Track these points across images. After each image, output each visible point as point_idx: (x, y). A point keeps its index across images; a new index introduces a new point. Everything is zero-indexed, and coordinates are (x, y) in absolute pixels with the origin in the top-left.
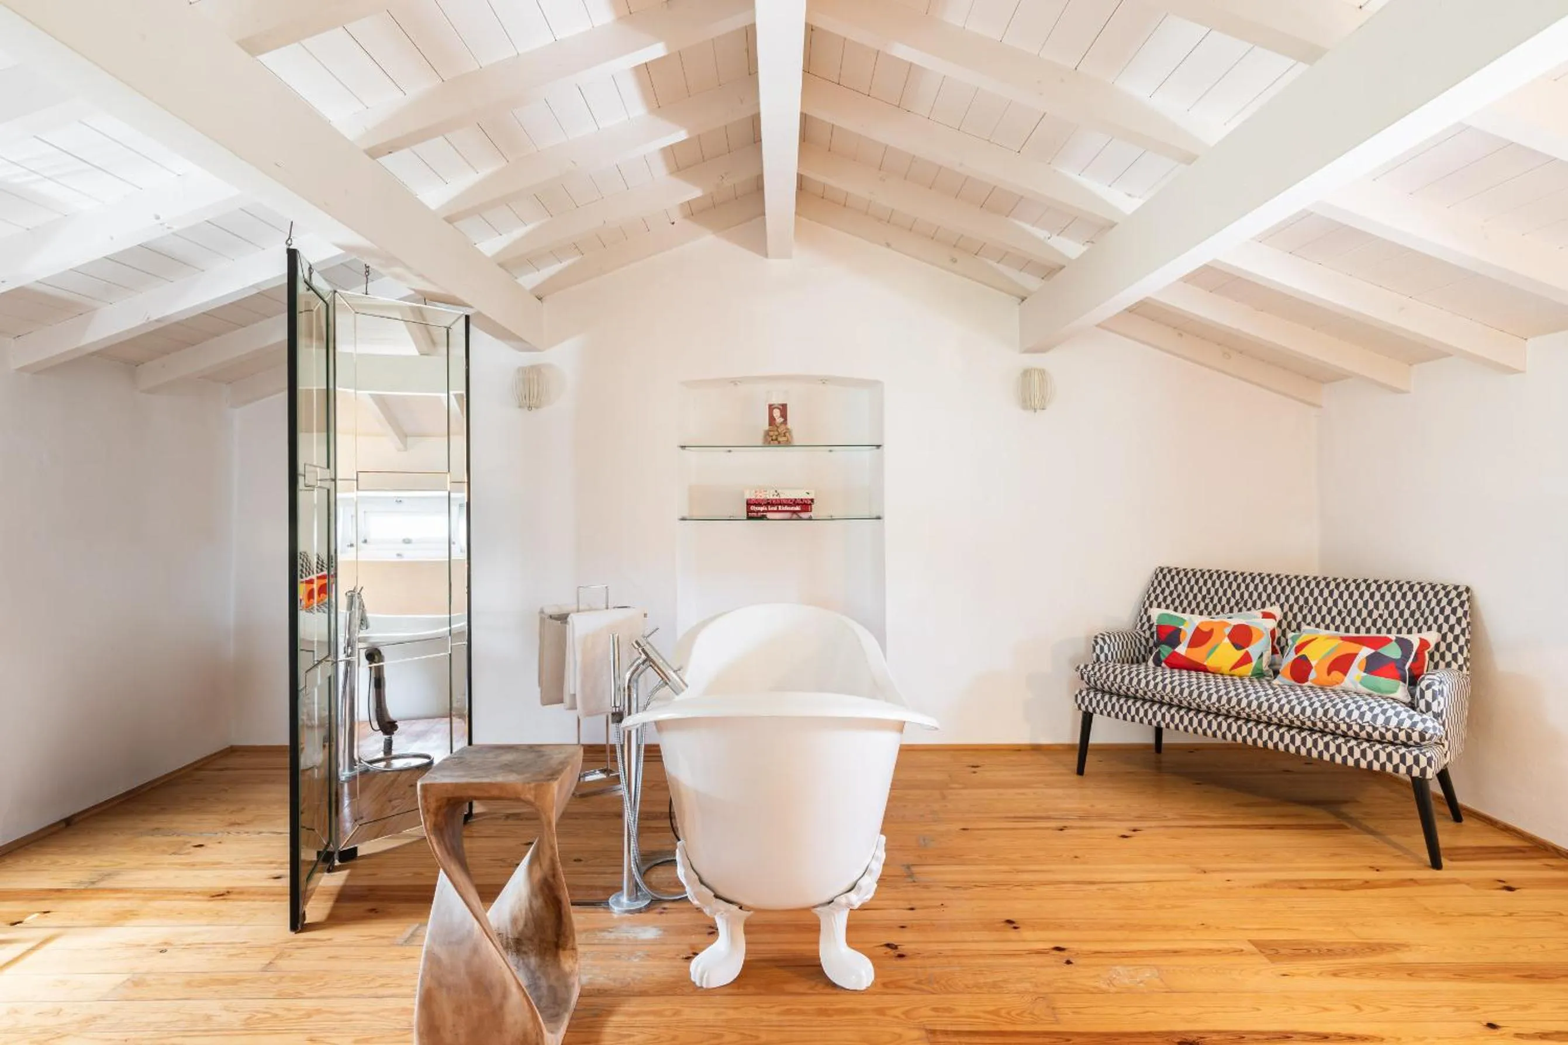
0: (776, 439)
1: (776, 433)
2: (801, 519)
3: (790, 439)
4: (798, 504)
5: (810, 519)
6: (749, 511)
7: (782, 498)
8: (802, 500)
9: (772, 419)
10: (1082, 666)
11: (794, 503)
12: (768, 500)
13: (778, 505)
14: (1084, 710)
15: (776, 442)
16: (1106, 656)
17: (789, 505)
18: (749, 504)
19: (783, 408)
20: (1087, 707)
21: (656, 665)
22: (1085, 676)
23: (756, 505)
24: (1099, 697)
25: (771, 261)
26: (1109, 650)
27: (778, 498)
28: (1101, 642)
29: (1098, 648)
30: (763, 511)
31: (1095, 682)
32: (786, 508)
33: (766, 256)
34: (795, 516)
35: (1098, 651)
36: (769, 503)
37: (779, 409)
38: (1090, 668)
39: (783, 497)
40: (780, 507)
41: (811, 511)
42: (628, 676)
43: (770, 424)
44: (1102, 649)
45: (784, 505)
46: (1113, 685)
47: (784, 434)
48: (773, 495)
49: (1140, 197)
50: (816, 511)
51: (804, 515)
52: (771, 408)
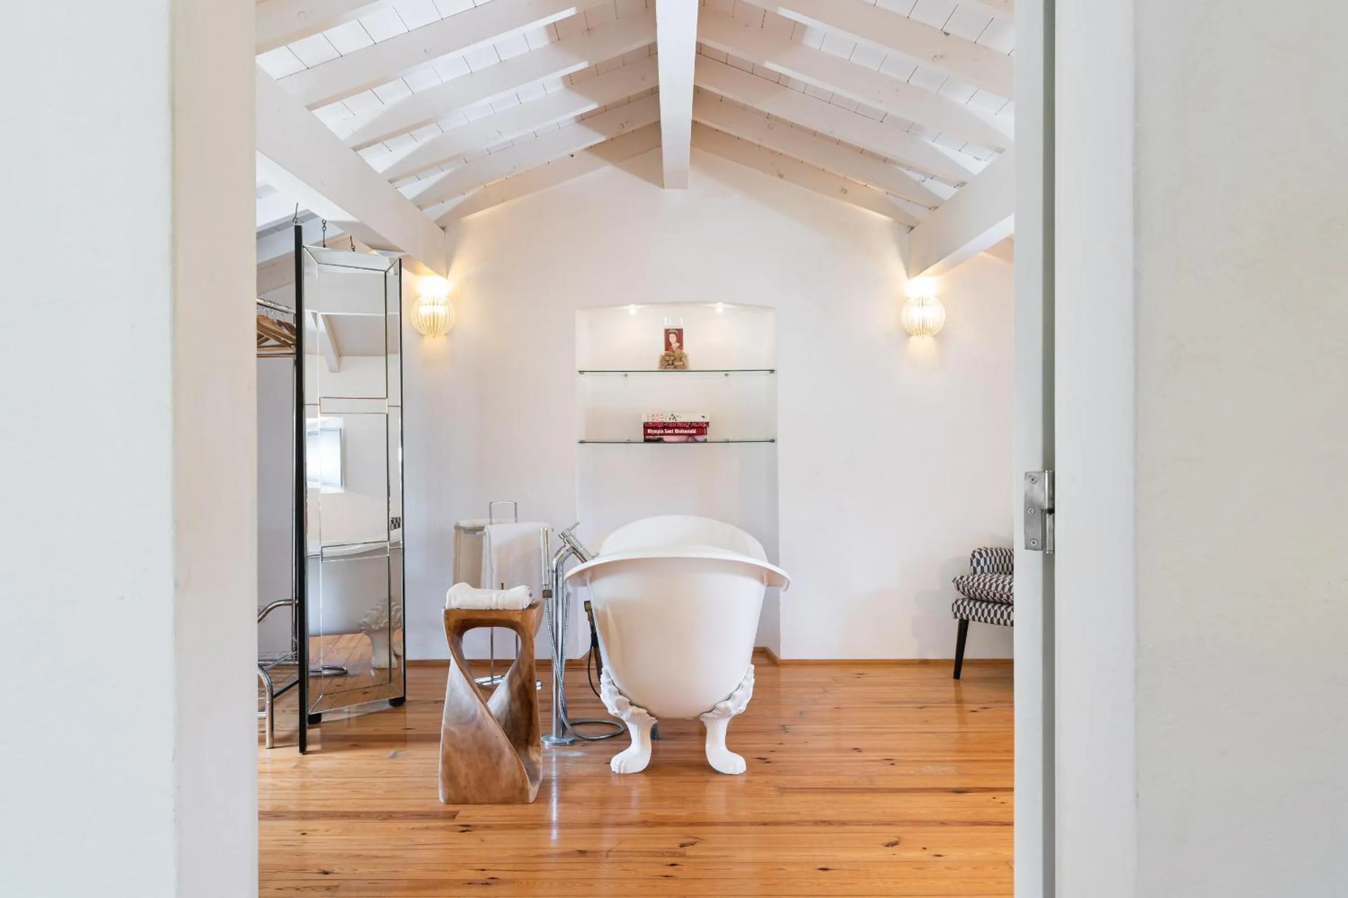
0: (673, 364)
1: (672, 358)
2: (697, 441)
3: (686, 364)
4: (693, 428)
5: (705, 441)
6: (646, 434)
7: (677, 421)
8: (697, 423)
9: (668, 345)
10: (958, 578)
11: (690, 426)
12: (664, 423)
13: (674, 428)
14: (960, 618)
15: (673, 366)
16: (982, 568)
17: (685, 428)
18: (647, 426)
19: (679, 333)
20: (961, 615)
21: (578, 552)
22: (961, 586)
23: (653, 428)
24: (971, 604)
25: (666, 190)
26: (985, 563)
27: (674, 421)
28: (977, 555)
29: (975, 561)
30: (660, 434)
31: (969, 591)
32: (682, 431)
33: (663, 186)
34: (691, 439)
35: (975, 564)
36: (666, 426)
37: (674, 333)
38: (964, 579)
39: (679, 420)
40: (676, 430)
41: (706, 434)
42: (554, 562)
43: (666, 350)
44: (978, 562)
45: (680, 428)
46: (982, 592)
47: (680, 358)
48: (670, 419)
49: (986, 160)
50: (711, 434)
51: (699, 438)
52: (667, 332)
